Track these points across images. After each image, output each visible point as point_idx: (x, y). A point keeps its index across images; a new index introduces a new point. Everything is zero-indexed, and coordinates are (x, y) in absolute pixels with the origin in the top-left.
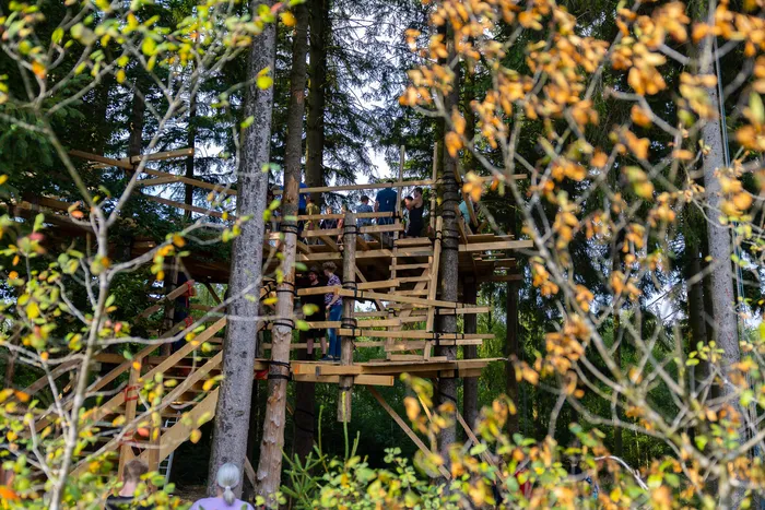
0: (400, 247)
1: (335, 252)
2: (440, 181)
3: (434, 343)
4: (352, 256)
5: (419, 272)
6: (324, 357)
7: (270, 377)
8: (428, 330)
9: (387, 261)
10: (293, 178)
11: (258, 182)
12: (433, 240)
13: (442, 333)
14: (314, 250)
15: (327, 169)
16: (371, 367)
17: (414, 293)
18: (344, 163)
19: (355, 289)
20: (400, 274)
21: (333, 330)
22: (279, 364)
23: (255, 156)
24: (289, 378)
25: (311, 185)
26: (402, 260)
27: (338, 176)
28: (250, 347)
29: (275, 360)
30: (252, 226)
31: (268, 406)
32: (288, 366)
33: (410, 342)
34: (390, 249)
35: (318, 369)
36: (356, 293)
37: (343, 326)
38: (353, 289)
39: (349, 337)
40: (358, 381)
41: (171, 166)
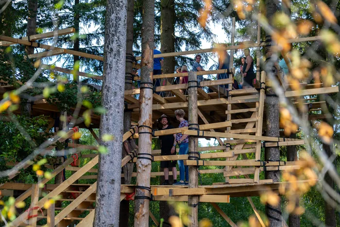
0: (233, 96)
1: (184, 102)
2: (263, 44)
3: (262, 169)
4: (195, 104)
5: (249, 114)
6: (175, 182)
7: (136, 198)
8: (257, 159)
9: (224, 107)
10: (148, 47)
11: (119, 51)
12: (259, 90)
13: (268, 161)
14: (168, 101)
15: (178, 38)
16: (212, 189)
17: (245, 131)
18: (190, 34)
19: (198, 130)
20: (234, 116)
21: (182, 161)
22: (143, 188)
23: (115, 31)
24: (151, 198)
25: (165, 52)
26: (236, 106)
27: (187, 43)
28: (117, 176)
29: (140, 185)
30: (115, 84)
31: (136, 220)
32: (149, 189)
33: (244, 169)
34: (226, 97)
35: (171, 192)
36: (198, 133)
37: (189, 158)
38: (196, 129)
39: (195, 166)
40: (202, 199)
41: (63, 42)
